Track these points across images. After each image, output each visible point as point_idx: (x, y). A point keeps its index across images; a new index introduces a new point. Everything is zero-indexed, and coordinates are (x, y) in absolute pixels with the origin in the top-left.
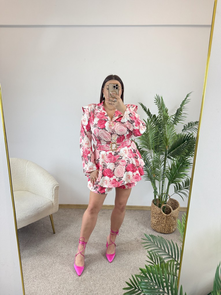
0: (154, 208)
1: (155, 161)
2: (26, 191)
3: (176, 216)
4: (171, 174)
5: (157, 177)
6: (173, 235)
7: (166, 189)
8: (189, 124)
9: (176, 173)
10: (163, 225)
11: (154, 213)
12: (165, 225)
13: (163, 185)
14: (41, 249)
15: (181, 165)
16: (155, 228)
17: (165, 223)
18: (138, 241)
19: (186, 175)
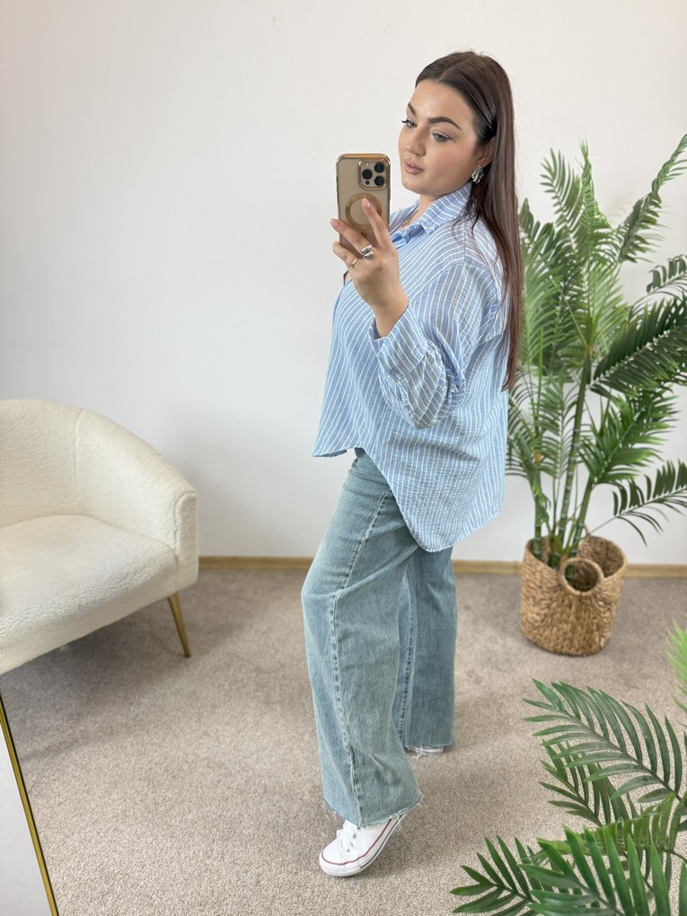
0: (534, 570)
1: (544, 404)
2: (80, 514)
3: (616, 595)
4: (597, 451)
5: (547, 460)
6: (599, 659)
7: (580, 500)
8: (672, 264)
9: (619, 449)
10: (566, 627)
11: (532, 585)
12: (573, 629)
13: (567, 492)
14: (143, 712)
15: (637, 416)
16: (534, 638)
17: (575, 621)
18: (478, 681)
19: (654, 455)
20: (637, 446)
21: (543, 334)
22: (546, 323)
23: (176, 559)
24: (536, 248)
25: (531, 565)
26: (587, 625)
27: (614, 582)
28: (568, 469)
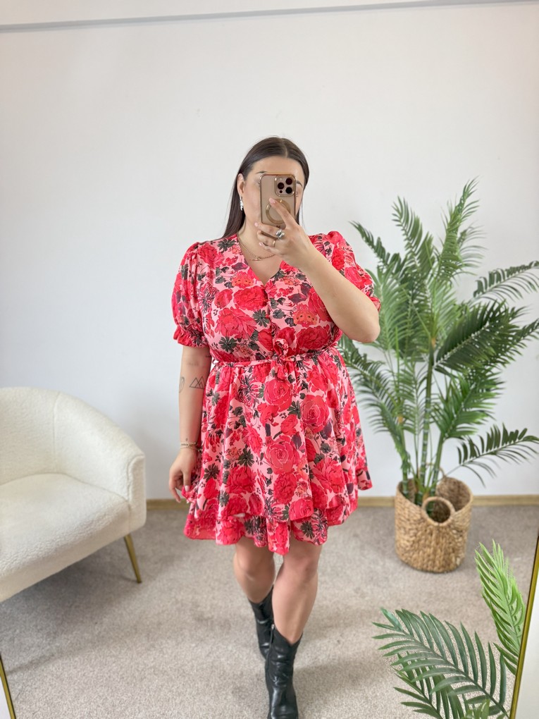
0: (403, 506)
1: (403, 381)
2: (58, 473)
4: (446, 415)
5: (408, 421)
6: (456, 575)
7: (435, 451)
8: (491, 275)
9: (461, 412)
10: (430, 551)
11: (403, 518)
12: (435, 551)
13: (425, 445)
14: (105, 629)
15: (473, 387)
16: (406, 559)
17: (435, 545)
18: (363, 596)
19: (488, 415)
20: (474, 409)
21: (397, 330)
22: (399, 322)
23: (129, 507)
25: (401, 503)
26: (445, 548)
27: (463, 515)
28: (423, 428)
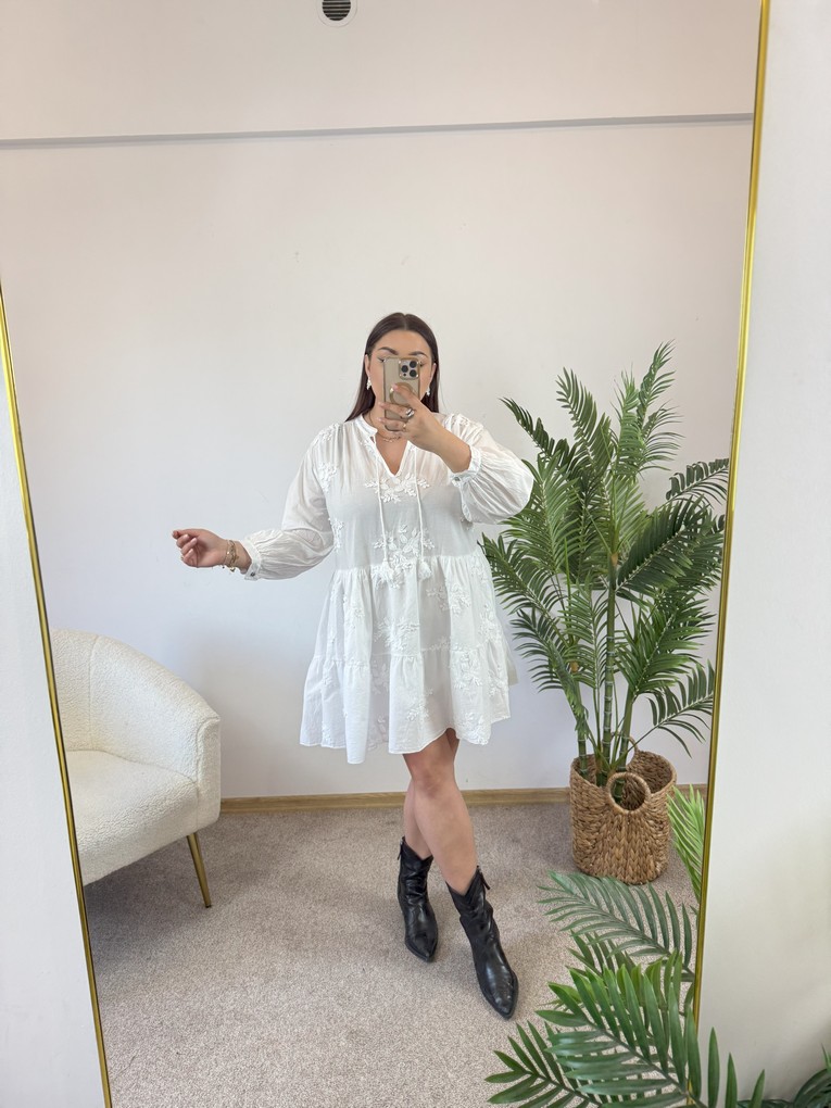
0: (580, 790)
2: (93, 749)
3: (666, 813)
5: (586, 671)
8: (688, 470)
9: (656, 654)
15: (668, 623)
17: (626, 844)
19: (691, 659)
20: (676, 652)
21: (566, 543)
22: (571, 533)
23: (198, 791)
24: (552, 463)
25: (578, 786)
26: (640, 847)
27: (664, 798)
28: (605, 680)
